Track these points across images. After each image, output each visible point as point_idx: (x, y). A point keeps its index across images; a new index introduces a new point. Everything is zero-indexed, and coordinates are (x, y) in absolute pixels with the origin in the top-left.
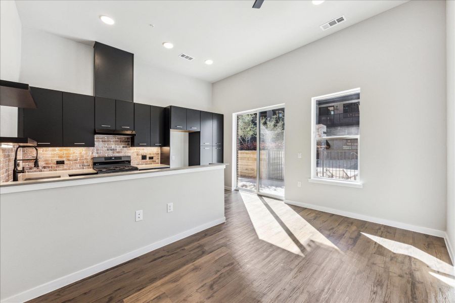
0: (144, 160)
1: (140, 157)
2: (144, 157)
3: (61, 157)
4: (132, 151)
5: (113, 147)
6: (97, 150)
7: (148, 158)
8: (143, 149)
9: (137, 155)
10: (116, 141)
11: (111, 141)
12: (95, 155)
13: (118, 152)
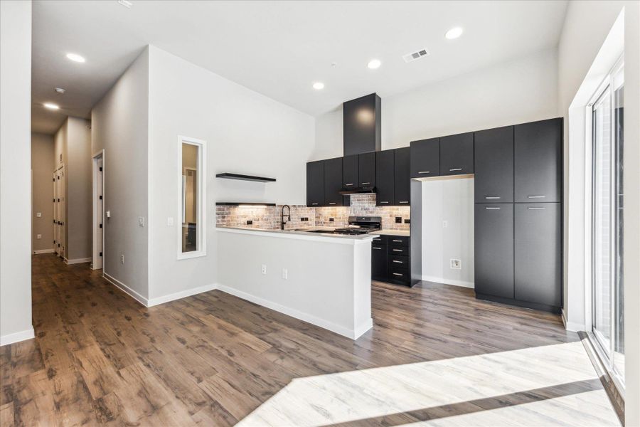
0: (399, 224)
1: (394, 219)
2: (398, 220)
3: (332, 215)
4: (384, 211)
5: (366, 206)
6: (354, 209)
7: (403, 221)
8: (398, 209)
9: (391, 216)
10: (369, 200)
11: (363, 200)
12: (353, 215)
13: (371, 212)
